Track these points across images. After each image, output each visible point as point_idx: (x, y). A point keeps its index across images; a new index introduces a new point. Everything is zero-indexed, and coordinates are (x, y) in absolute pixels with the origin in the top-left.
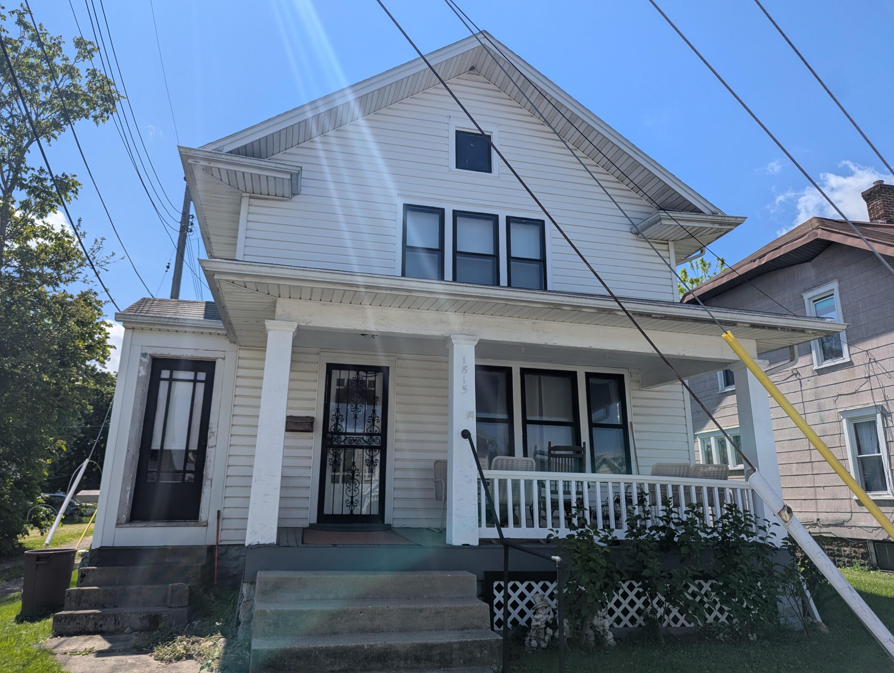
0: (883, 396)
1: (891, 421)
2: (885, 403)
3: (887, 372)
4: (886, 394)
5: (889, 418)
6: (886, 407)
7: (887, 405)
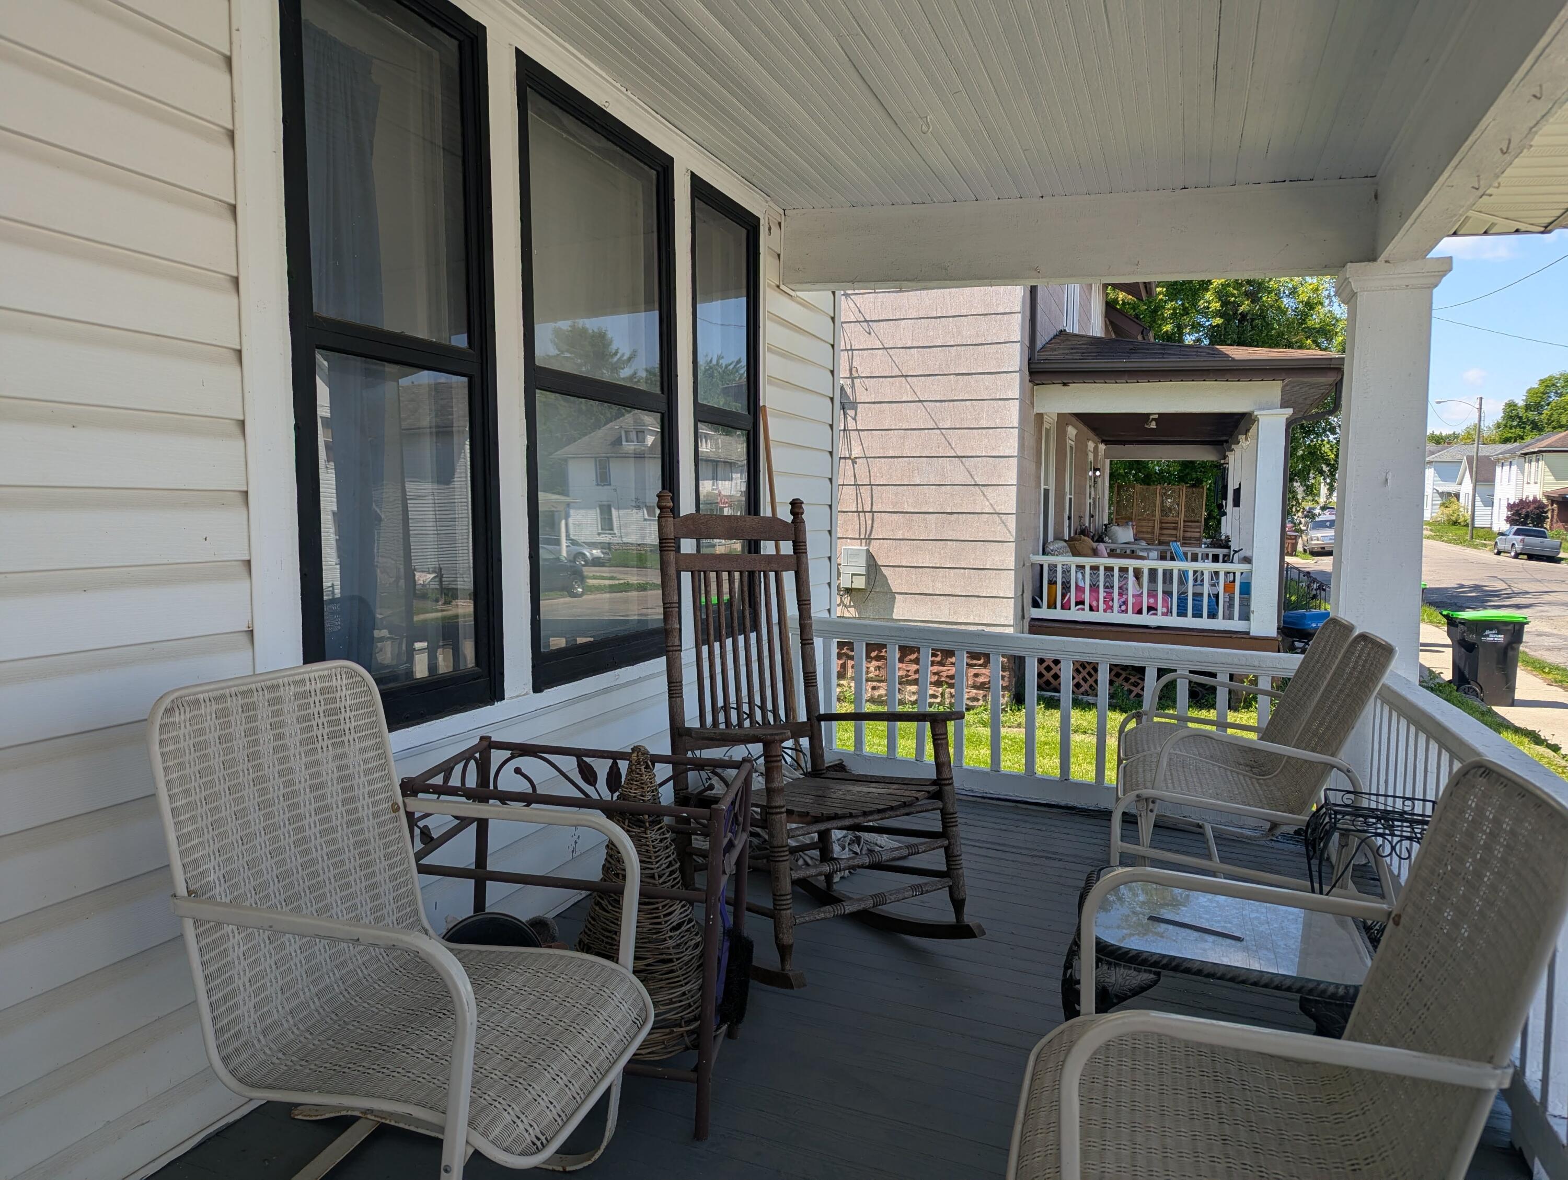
0: (848, 368)
1: (855, 419)
2: (849, 381)
3: (866, 321)
4: (854, 364)
5: (851, 413)
6: (849, 391)
7: (853, 386)
